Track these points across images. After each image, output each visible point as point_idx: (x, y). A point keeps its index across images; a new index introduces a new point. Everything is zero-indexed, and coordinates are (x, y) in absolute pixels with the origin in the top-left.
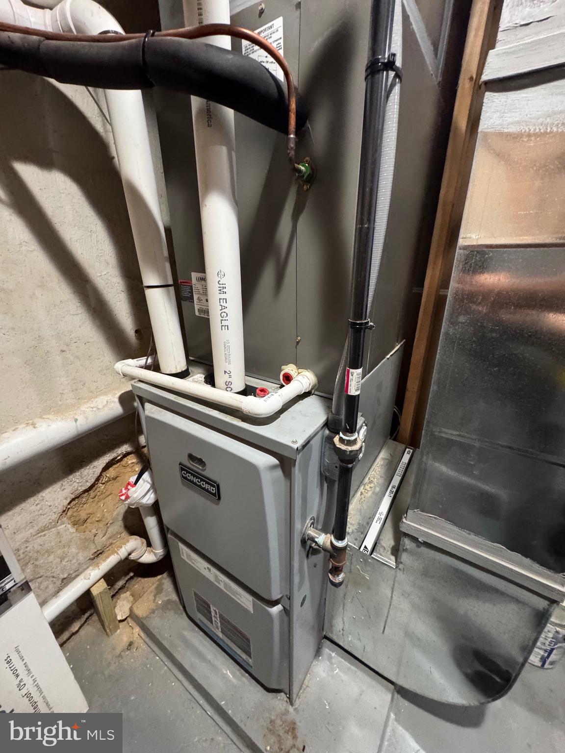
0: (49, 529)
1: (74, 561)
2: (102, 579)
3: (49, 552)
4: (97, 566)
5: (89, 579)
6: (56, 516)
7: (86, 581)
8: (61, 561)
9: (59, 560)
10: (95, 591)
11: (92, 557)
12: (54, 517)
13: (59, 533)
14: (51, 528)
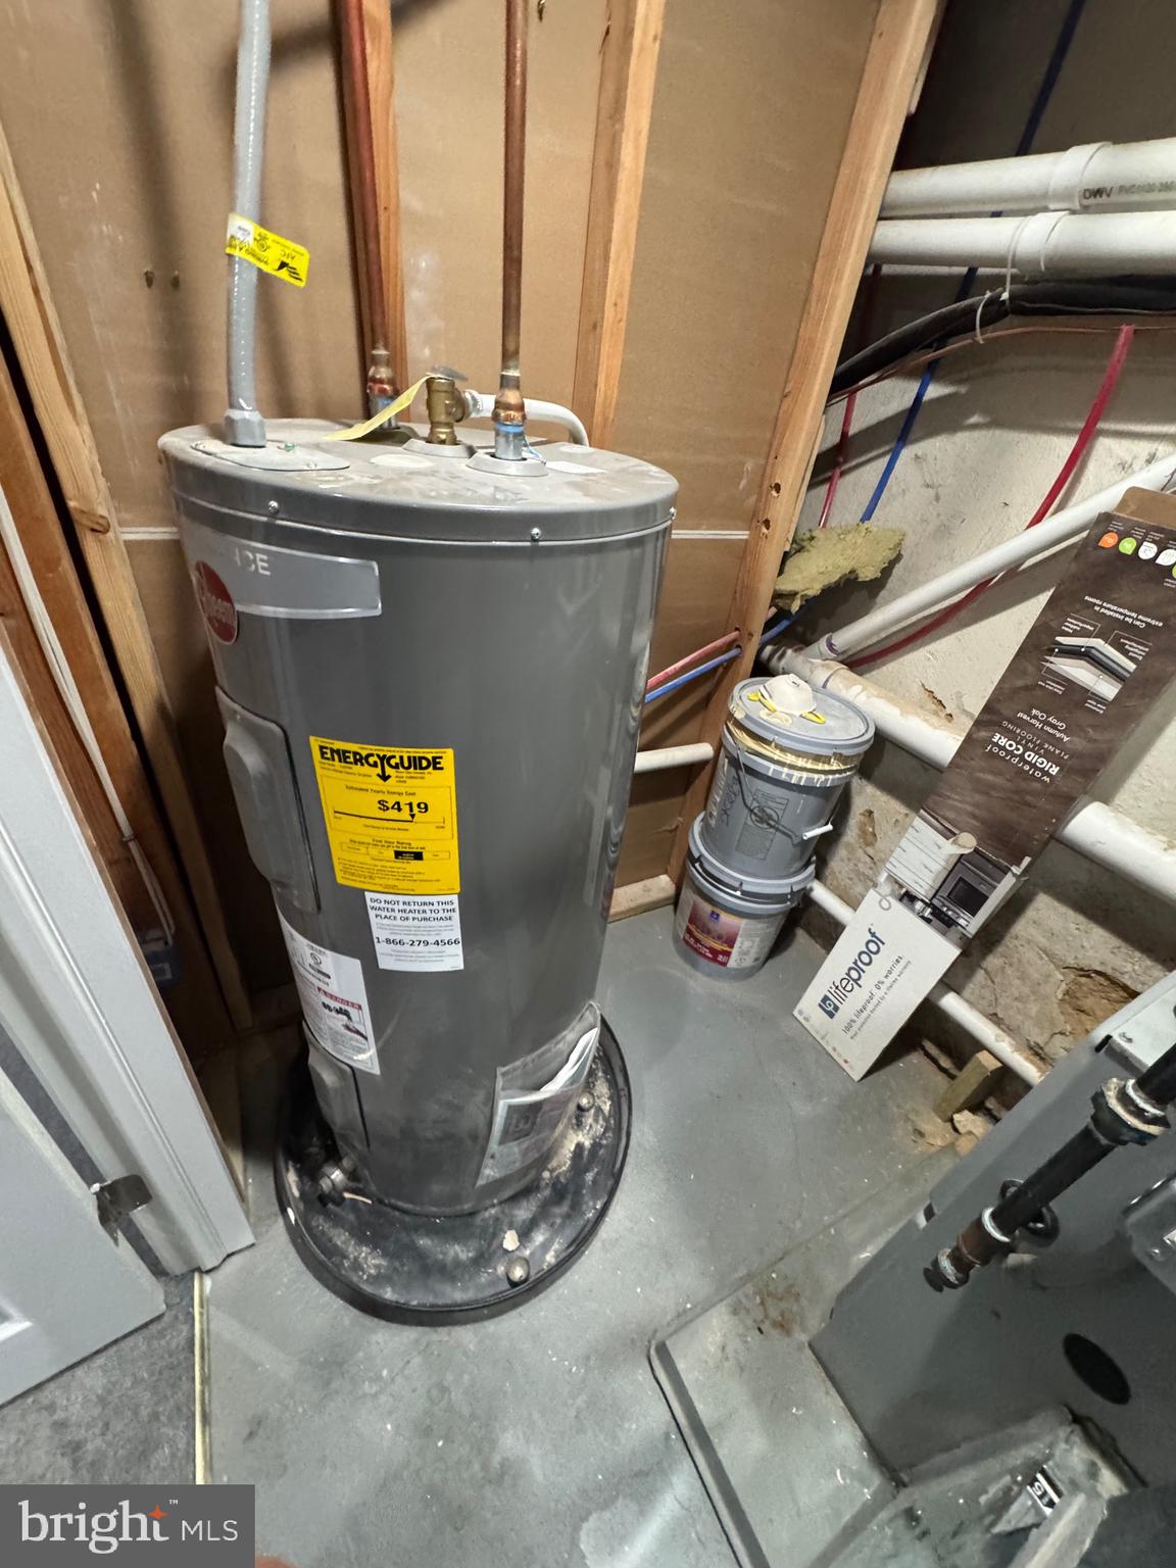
0: (1052, 961)
1: (1020, 1018)
2: (1000, 1065)
3: (1023, 977)
4: (1017, 1050)
5: (997, 1041)
6: (1072, 962)
7: (993, 1038)
8: (1016, 999)
9: (1017, 994)
10: (983, 1056)
11: (1032, 1043)
12: (1071, 962)
13: (1049, 976)
14: (1054, 963)
